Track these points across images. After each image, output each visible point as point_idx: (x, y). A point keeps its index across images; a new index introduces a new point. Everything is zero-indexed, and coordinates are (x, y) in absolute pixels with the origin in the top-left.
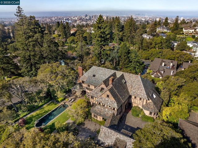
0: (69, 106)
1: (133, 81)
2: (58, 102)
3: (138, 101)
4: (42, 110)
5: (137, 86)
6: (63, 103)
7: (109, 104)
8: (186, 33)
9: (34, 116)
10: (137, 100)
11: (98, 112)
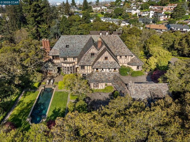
0: (53, 88)
1: (113, 41)
2: (35, 89)
3: (124, 60)
4: (21, 104)
5: (118, 45)
6: (43, 88)
7: (109, 66)
8: (95, 11)
9: (18, 114)
10: (122, 60)
11: (98, 79)
